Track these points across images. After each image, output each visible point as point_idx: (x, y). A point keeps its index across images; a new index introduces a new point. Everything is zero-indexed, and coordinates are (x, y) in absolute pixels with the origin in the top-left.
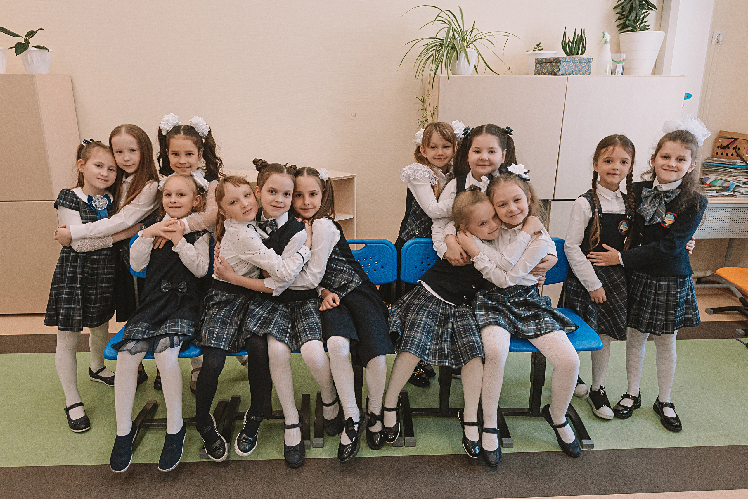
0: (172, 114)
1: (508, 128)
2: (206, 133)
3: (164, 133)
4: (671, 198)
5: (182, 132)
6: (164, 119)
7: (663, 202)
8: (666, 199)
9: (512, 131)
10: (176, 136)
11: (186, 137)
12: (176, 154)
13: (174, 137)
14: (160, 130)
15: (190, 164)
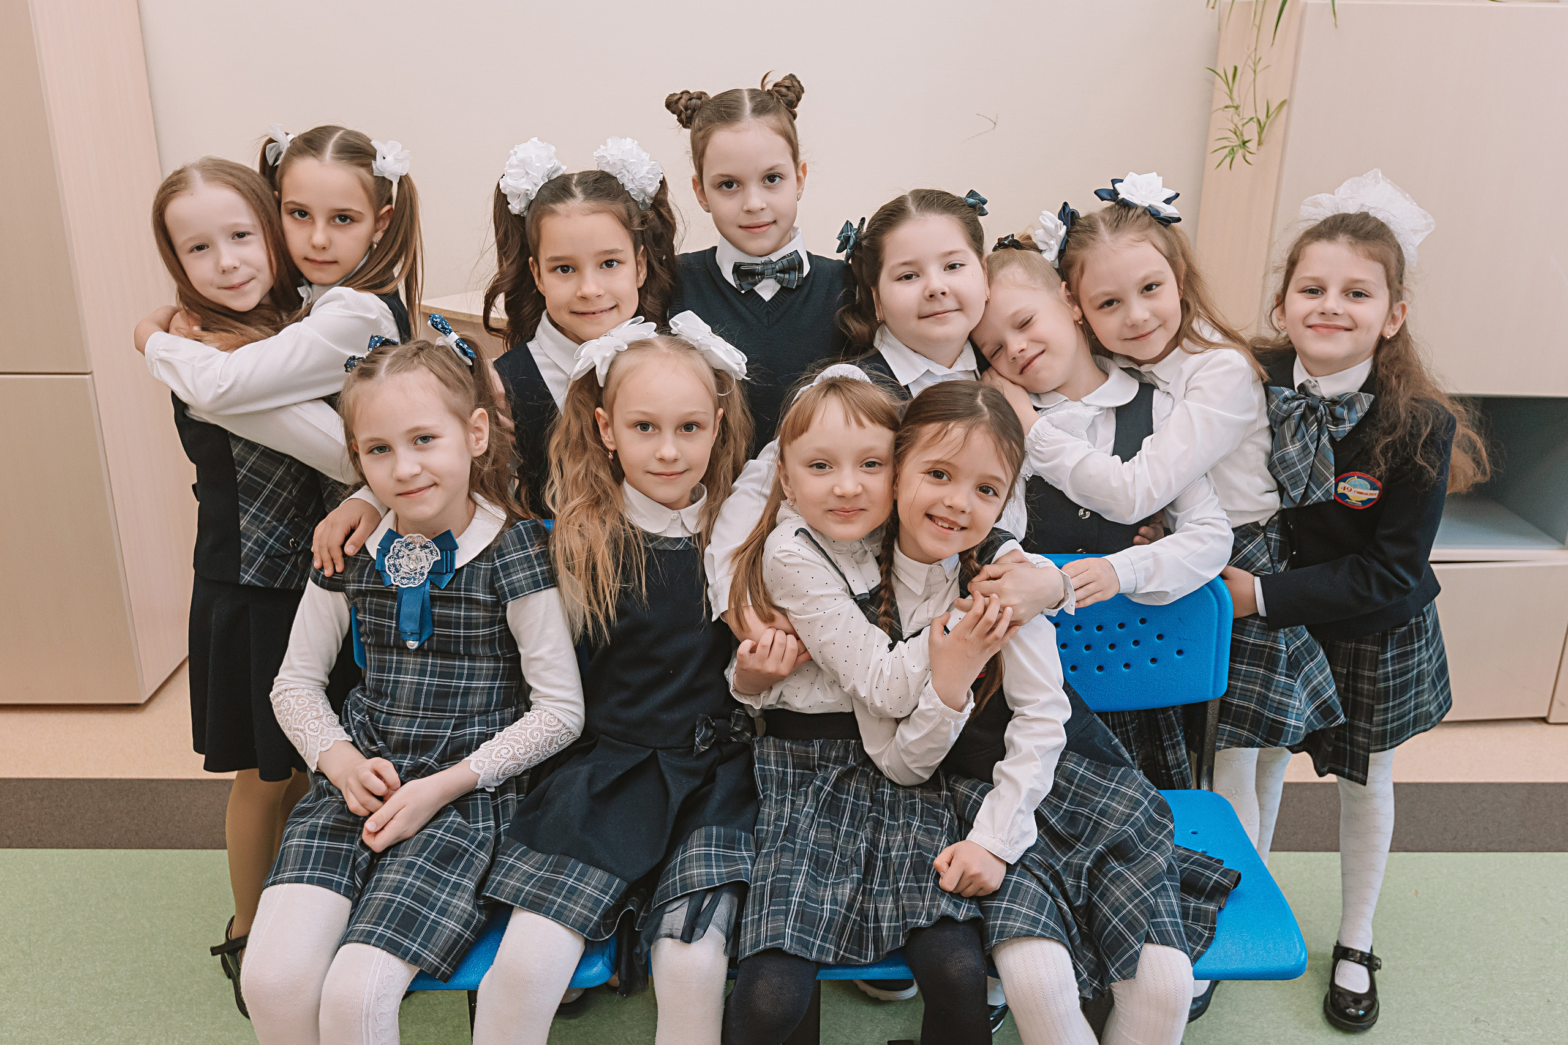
0: (535, 139)
1: (972, 194)
2: (652, 189)
3: (516, 207)
4: (1347, 427)
5: (577, 191)
6: (513, 160)
7: (1325, 439)
8: (1333, 428)
9: (984, 202)
10: (560, 207)
11: (591, 204)
12: (566, 267)
13: (553, 212)
14: (501, 200)
15: (614, 296)
